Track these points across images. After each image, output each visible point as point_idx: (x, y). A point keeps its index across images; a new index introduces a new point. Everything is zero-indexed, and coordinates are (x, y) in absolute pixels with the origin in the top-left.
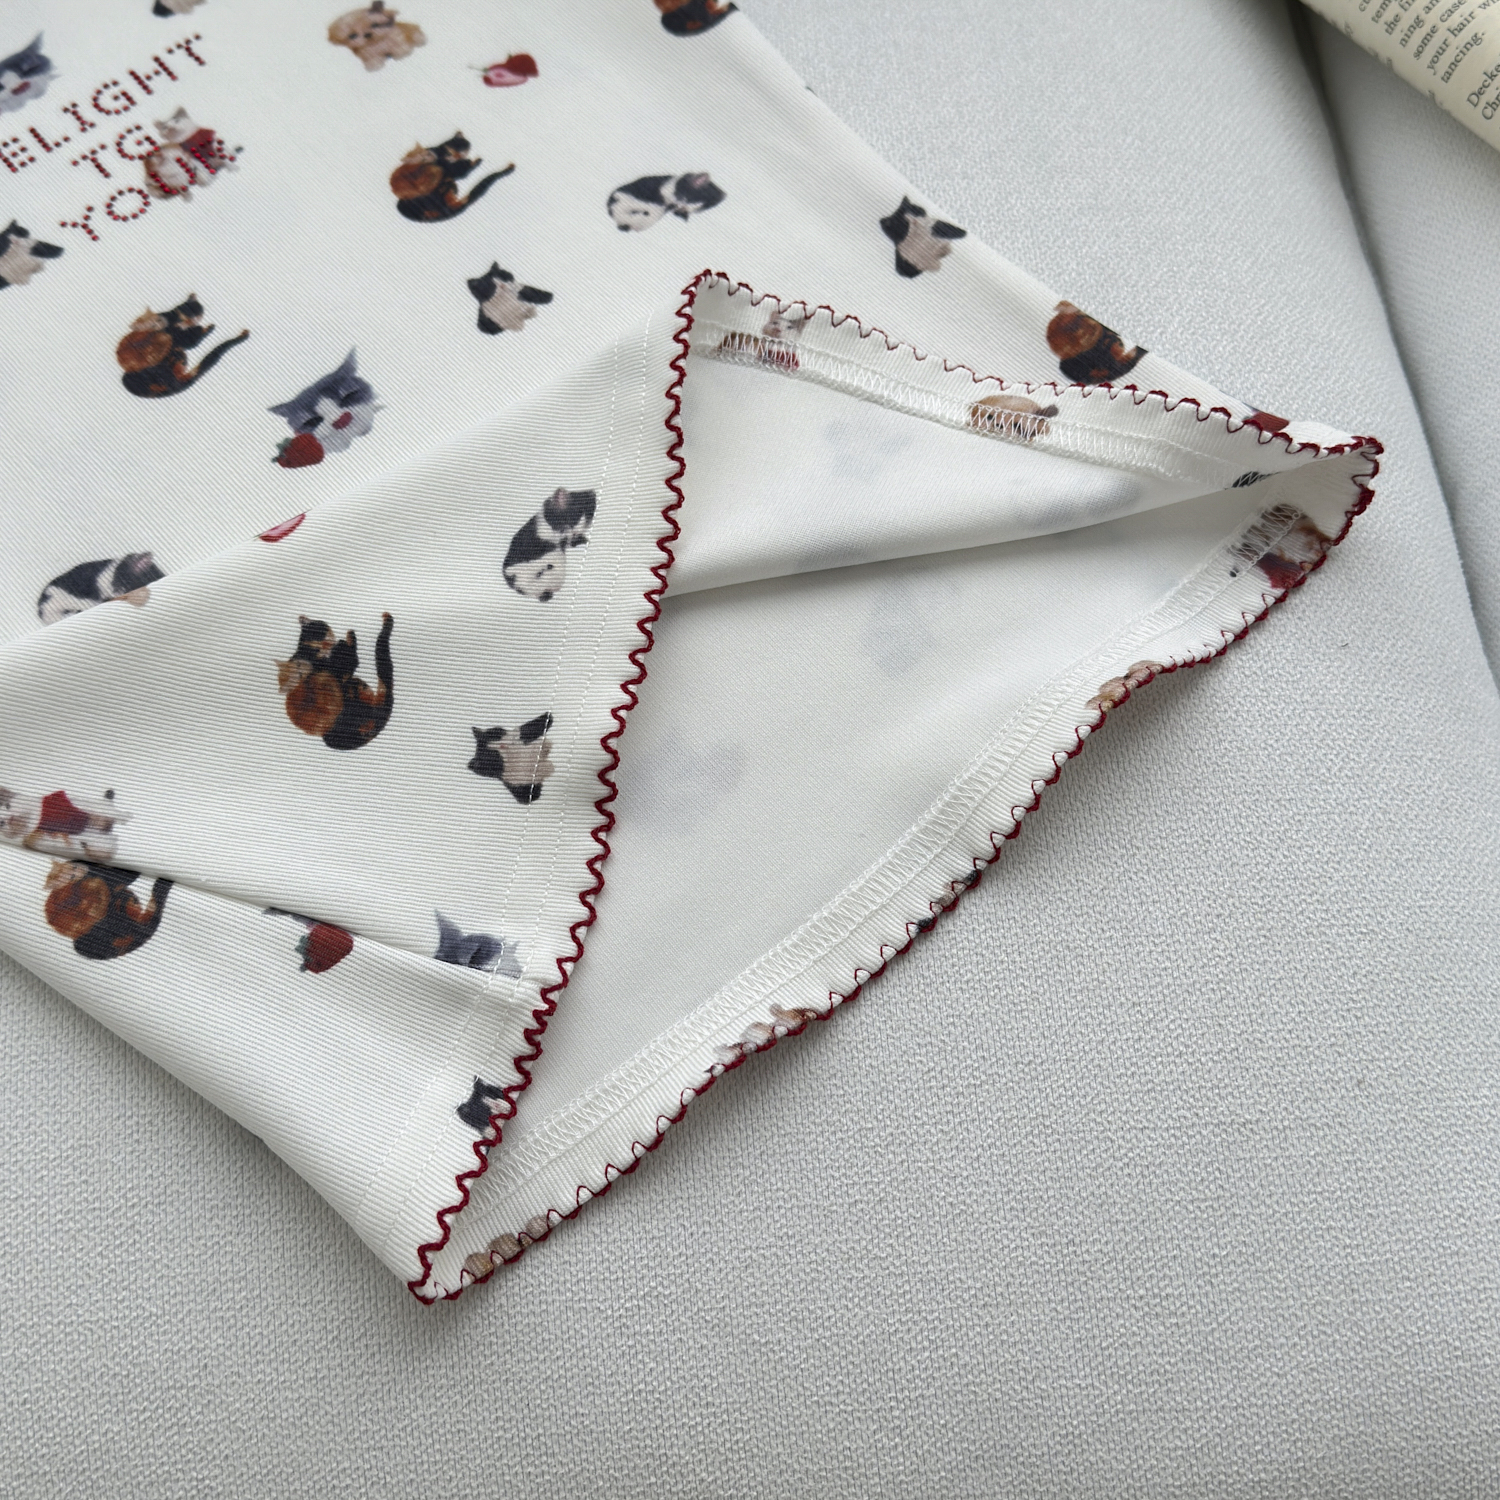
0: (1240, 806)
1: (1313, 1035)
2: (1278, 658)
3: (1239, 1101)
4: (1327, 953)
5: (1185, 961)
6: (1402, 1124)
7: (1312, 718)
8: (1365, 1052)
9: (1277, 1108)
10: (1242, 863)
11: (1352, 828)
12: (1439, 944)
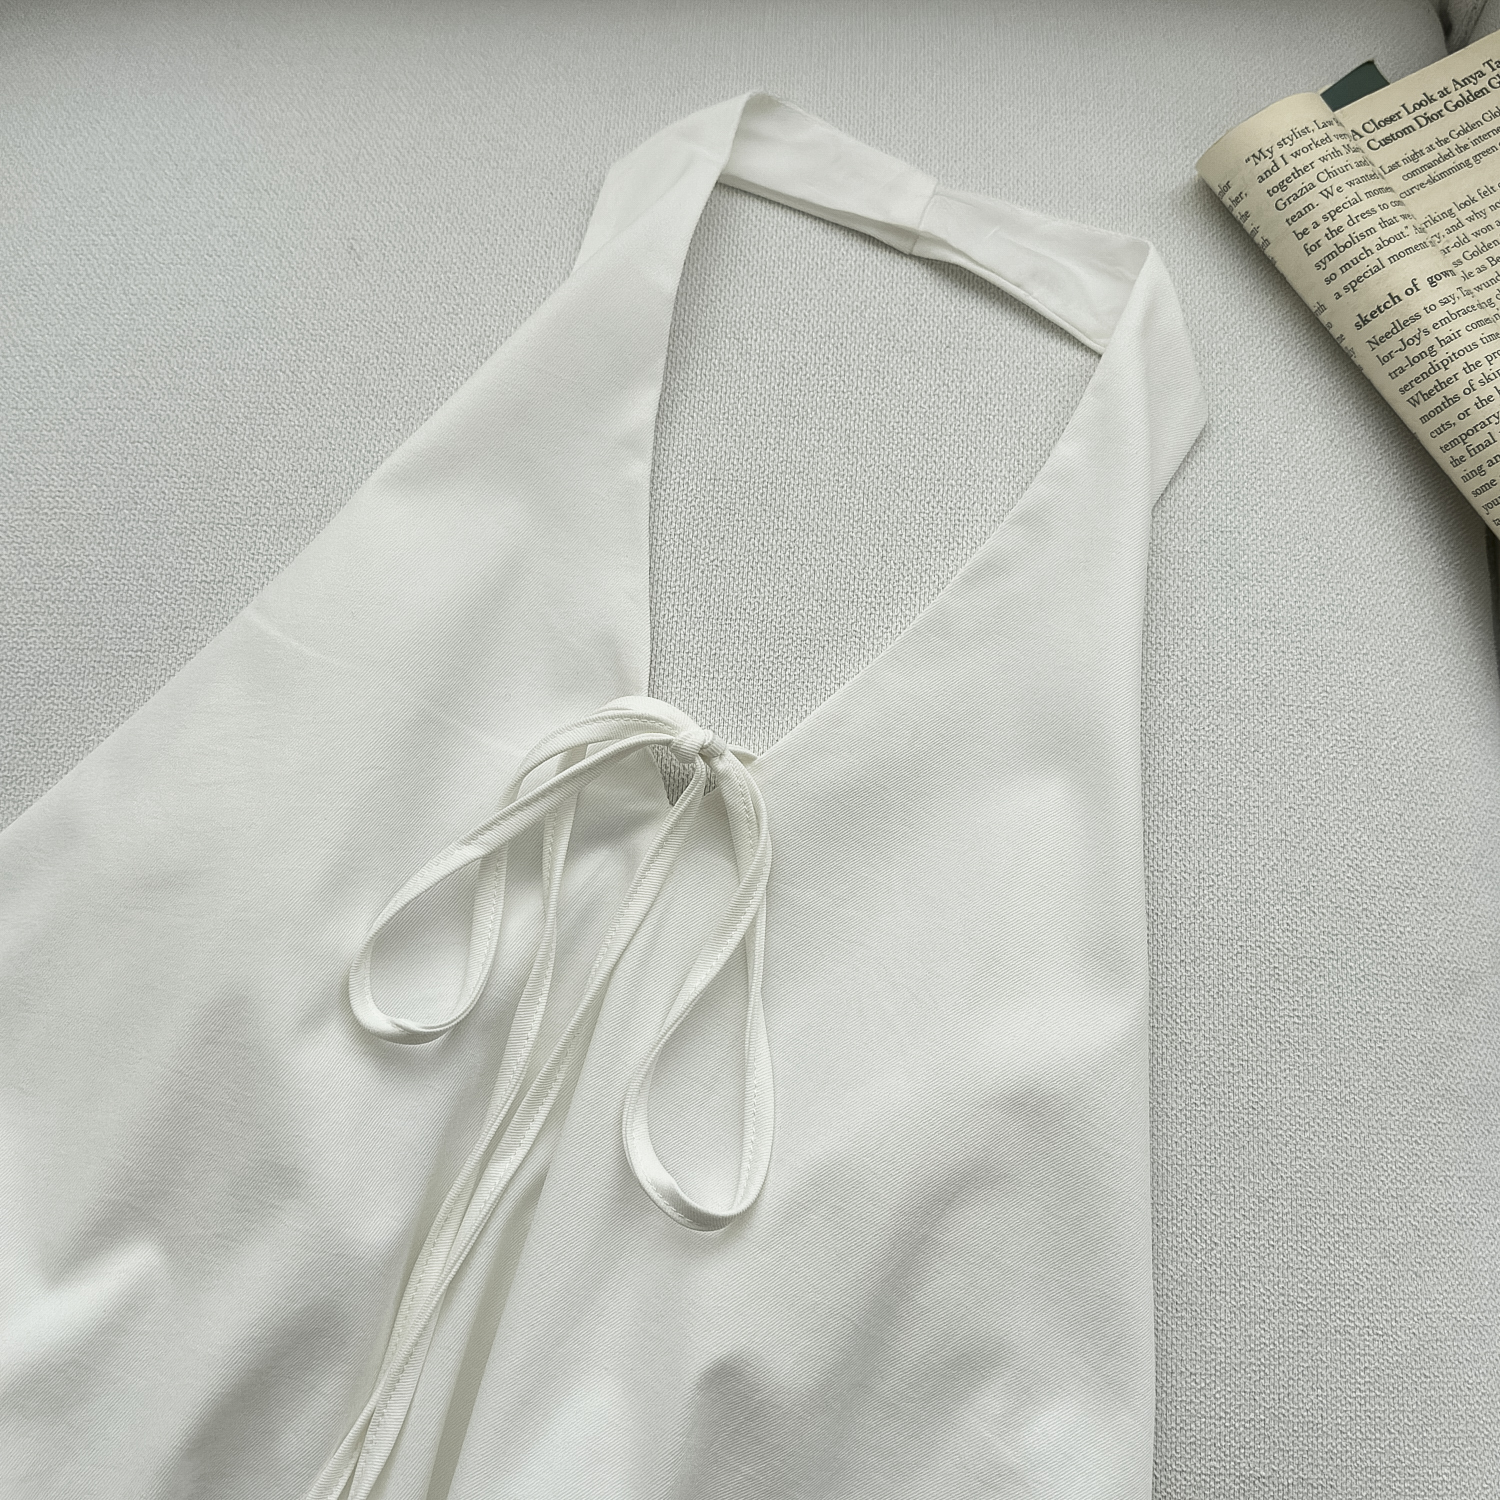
0: (1304, 1218)
1: (1325, 1415)
2: (1356, 1084)
3: (1258, 1460)
4: (1347, 1349)
5: (1236, 1344)
6: (1378, 1491)
7: (1374, 1142)
8: (1361, 1432)
9: (1286, 1469)
10: (1297, 1266)
11: (1388, 1242)
12: (1435, 1346)
